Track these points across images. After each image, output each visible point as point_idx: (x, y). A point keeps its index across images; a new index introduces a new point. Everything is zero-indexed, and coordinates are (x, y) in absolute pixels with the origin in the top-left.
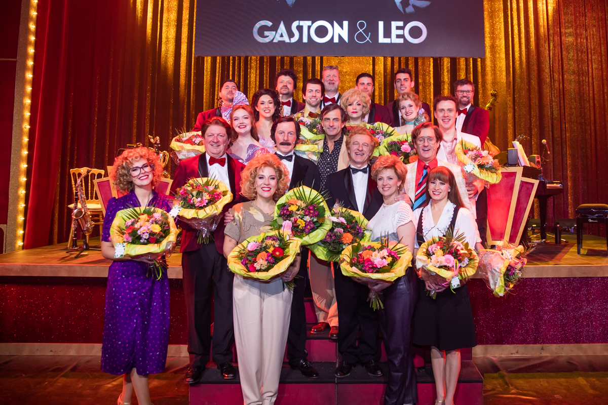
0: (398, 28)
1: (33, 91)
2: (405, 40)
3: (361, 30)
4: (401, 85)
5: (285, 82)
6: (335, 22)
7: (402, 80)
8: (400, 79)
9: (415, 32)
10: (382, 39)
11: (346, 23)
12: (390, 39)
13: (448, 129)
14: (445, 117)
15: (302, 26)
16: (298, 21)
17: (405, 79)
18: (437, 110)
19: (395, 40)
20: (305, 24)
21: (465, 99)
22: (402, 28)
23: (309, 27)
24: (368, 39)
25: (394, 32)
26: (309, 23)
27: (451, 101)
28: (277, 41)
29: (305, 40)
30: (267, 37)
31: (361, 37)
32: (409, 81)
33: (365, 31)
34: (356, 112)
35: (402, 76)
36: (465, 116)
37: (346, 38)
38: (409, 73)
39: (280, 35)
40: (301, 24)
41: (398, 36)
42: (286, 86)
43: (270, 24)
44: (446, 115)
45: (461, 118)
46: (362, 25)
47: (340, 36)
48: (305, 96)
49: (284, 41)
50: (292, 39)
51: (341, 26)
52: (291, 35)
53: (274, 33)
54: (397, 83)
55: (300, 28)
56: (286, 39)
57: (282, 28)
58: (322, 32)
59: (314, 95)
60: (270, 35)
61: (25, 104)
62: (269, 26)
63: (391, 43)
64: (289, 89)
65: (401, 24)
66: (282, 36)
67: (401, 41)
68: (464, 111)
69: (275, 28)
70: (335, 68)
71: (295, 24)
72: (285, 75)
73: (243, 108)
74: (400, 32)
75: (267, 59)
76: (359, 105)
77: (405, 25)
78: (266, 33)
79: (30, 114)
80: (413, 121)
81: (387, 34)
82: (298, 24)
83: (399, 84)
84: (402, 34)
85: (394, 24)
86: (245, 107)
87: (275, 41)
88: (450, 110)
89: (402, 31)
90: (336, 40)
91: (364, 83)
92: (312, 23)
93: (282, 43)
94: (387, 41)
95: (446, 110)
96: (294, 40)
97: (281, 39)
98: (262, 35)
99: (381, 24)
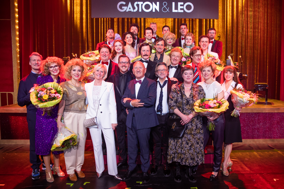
0: (181, 5)
1: (19, 34)
2: (184, 11)
3: (165, 6)
4: (183, 31)
5: (134, 29)
6: (153, 3)
7: (183, 28)
8: (182, 28)
9: (189, 7)
10: (174, 11)
11: (158, 3)
12: (177, 10)
13: (205, 50)
14: (204, 44)
15: (139, 4)
16: (137, 2)
17: (184, 28)
18: (201, 41)
19: (180, 11)
20: (140, 3)
21: (212, 36)
22: (183, 5)
23: (142, 5)
24: (168, 10)
25: (179, 7)
26: (142, 3)
27: (207, 38)
28: (128, 11)
29: (140, 11)
30: (124, 9)
31: (165, 9)
32: (186, 29)
33: (167, 7)
34: (171, 42)
35: (183, 27)
36: (212, 44)
37: (158, 10)
38: (187, 25)
39: (129, 8)
40: (138, 4)
41: (181, 9)
42: (135, 31)
43: (124, 3)
44: (205, 44)
45: (210, 45)
46: (165, 4)
47: (156, 9)
48: (145, 36)
49: (131, 11)
50: (134, 10)
51: (156, 4)
52: (134, 8)
53: (127, 7)
54: (181, 30)
55: (138, 5)
56: (132, 10)
57: (130, 5)
58: (147, 7)
59: (149, 35)
60: (125, 8)
61: (17, 40)
62: (124, 4)
63: (178, 12)
64: (136, 33)
65: (182, 3)
66: (130, 9)
67: (182, 11)
68: (212, 42)
69: (127, 5)
70: (155, 24)
71: (136, 3)
72: (134, 26)
73: (119, 41)
74: (182, 7)
75: (121, 19)
76: (172, 39)
77: (184, 4)
78: (123, 7)
79: (19, 44)
80: (189, 46)
81: (176, 8)
82: (137, 3)
83: (182, 30)
84: (183, 8)
85: (179, 4)
86: (120, 41)
87: (127, 11)
88: (206, 42)
89: (183, 7)
90: (154, 11)
91: (165, 30)
92: (143, 3)
94: (176, 11)
95: (205, 42)
96: (135, 10)
97: (130, 10)
98: (121, 9)
99: (174, 3)
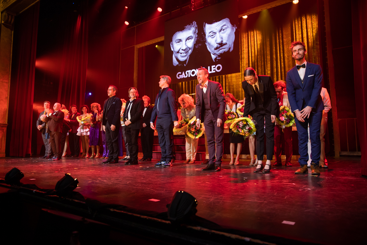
0: (214, 68)
2: (216, 71)
9: (219, 68)
10: (210, 72)
19: (213, 72)
20: (189, 71)
25: (213, 69)
26: (190, 70)
29: (189, 76)
39: (183, 76)
41: (214, 70)
43: (180, 73)
52: (186, 75)
55: (188, 73)
56: (185, 77)
57: (183, 73)
58: (193, 73)
63: (212, 73)
65: (214, 66)
69: (182, 74)
71: (187, 72)
74: (214, 69)
77: (216, 66)
78: (180, 76)
81: (211, 70)
85: (213, 67)
87: (182, 78)
93: (183, 78)
97: (183, 77)
98: (179, 76)
99: (209, 67)
